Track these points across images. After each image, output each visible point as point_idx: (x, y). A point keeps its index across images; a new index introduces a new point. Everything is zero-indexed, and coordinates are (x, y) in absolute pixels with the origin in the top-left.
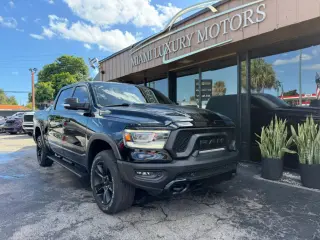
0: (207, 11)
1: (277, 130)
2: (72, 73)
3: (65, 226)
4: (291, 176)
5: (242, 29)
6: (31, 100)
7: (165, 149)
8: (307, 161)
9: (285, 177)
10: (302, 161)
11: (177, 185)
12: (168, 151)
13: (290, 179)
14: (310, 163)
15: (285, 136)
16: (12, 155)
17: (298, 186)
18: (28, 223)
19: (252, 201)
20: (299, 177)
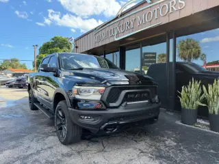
0: (144, 2)
1: (193, 89)
2: (61, 48)
3: (32, 151)
4: (203, 122)
5: (168, 14)
6: (34, 66)
7: (101, 100)
8: (214, 112)
9: (199, 123)
10: (210, 111)
11: (109, 126)
12: (103, 102)
13: (202, 125)
14: (216, 113)
15: (199, 93)
16: (15, 102)
17: (207, 130)
18: (9, 148)
19: (169, 140)
20: (209, 124)
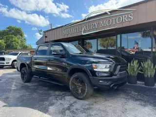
0: (106, 14)
5: (122, 22)
7: (110, 71)
10: (146, 76)
13: (140, 83)
14: (149, 77)
15: (138, 66)
19: (132, 92)
